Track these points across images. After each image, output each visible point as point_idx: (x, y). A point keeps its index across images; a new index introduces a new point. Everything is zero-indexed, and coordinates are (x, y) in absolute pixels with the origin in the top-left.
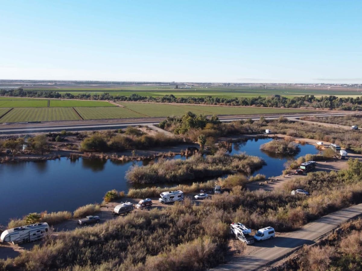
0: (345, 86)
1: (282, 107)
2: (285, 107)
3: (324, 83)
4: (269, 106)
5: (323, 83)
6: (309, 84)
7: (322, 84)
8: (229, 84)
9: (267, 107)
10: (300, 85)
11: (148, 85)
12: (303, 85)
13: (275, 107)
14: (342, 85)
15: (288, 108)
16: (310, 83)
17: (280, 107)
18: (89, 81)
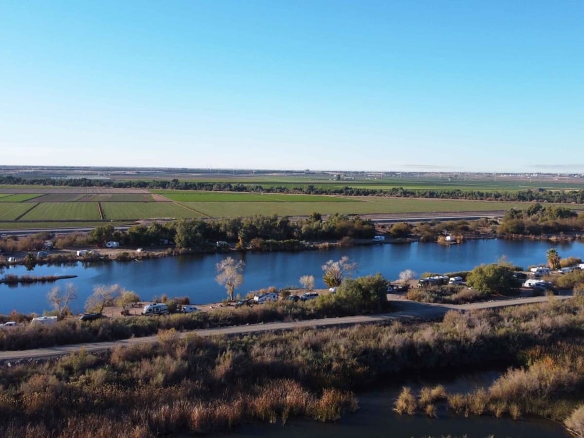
0: (576, 176)
1: (574, 202)
2: (577, 202)
3: (542, 173)
4: (555, 201)
5: (539, 172)
6: (519, 174)
7: (538, 174)
8: (392, 173)
9: (553, 202)
10: (505, 175)
11: (274, 174)
12: (510, 175)
13: (564, 203)
14: (571, 175)
15: (581, 204)
16: (520, 172)
17: (570, 203)
18: (172, 168)
